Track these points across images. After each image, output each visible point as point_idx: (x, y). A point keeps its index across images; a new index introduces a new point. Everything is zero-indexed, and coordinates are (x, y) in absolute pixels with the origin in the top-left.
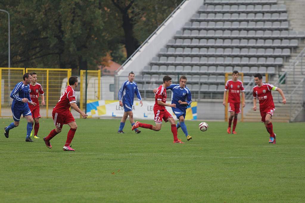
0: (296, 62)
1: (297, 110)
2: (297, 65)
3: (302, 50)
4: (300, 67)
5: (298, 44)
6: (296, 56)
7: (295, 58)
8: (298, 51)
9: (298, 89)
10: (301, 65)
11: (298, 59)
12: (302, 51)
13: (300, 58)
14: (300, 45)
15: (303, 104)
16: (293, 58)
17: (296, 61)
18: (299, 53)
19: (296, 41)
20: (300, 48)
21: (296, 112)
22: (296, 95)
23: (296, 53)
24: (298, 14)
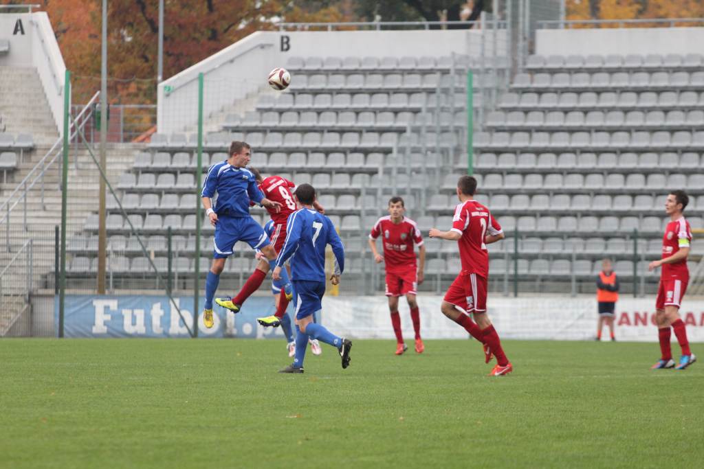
0: (13, 203)
1: (16, 312)
2: (13, 210)
3: (25, 175)
4: (22, 214)
5: (18, 163)
6: (13, 190)
7: (11, 194)
8: (17, 178)
9: (17, 264)
10: (25, 210)
11: (15, 196)
12: (26, 179)
13: (21, 194)
14: (22, 165)
15: (27, 297)
16: (5, 193)
17: (11, 201)
18: (20, 183)
19: (13, 155)
20: (22, 172)
21: (12, 315)
22: (13, 277)
23: (13, 182)
24: (17, 95)
